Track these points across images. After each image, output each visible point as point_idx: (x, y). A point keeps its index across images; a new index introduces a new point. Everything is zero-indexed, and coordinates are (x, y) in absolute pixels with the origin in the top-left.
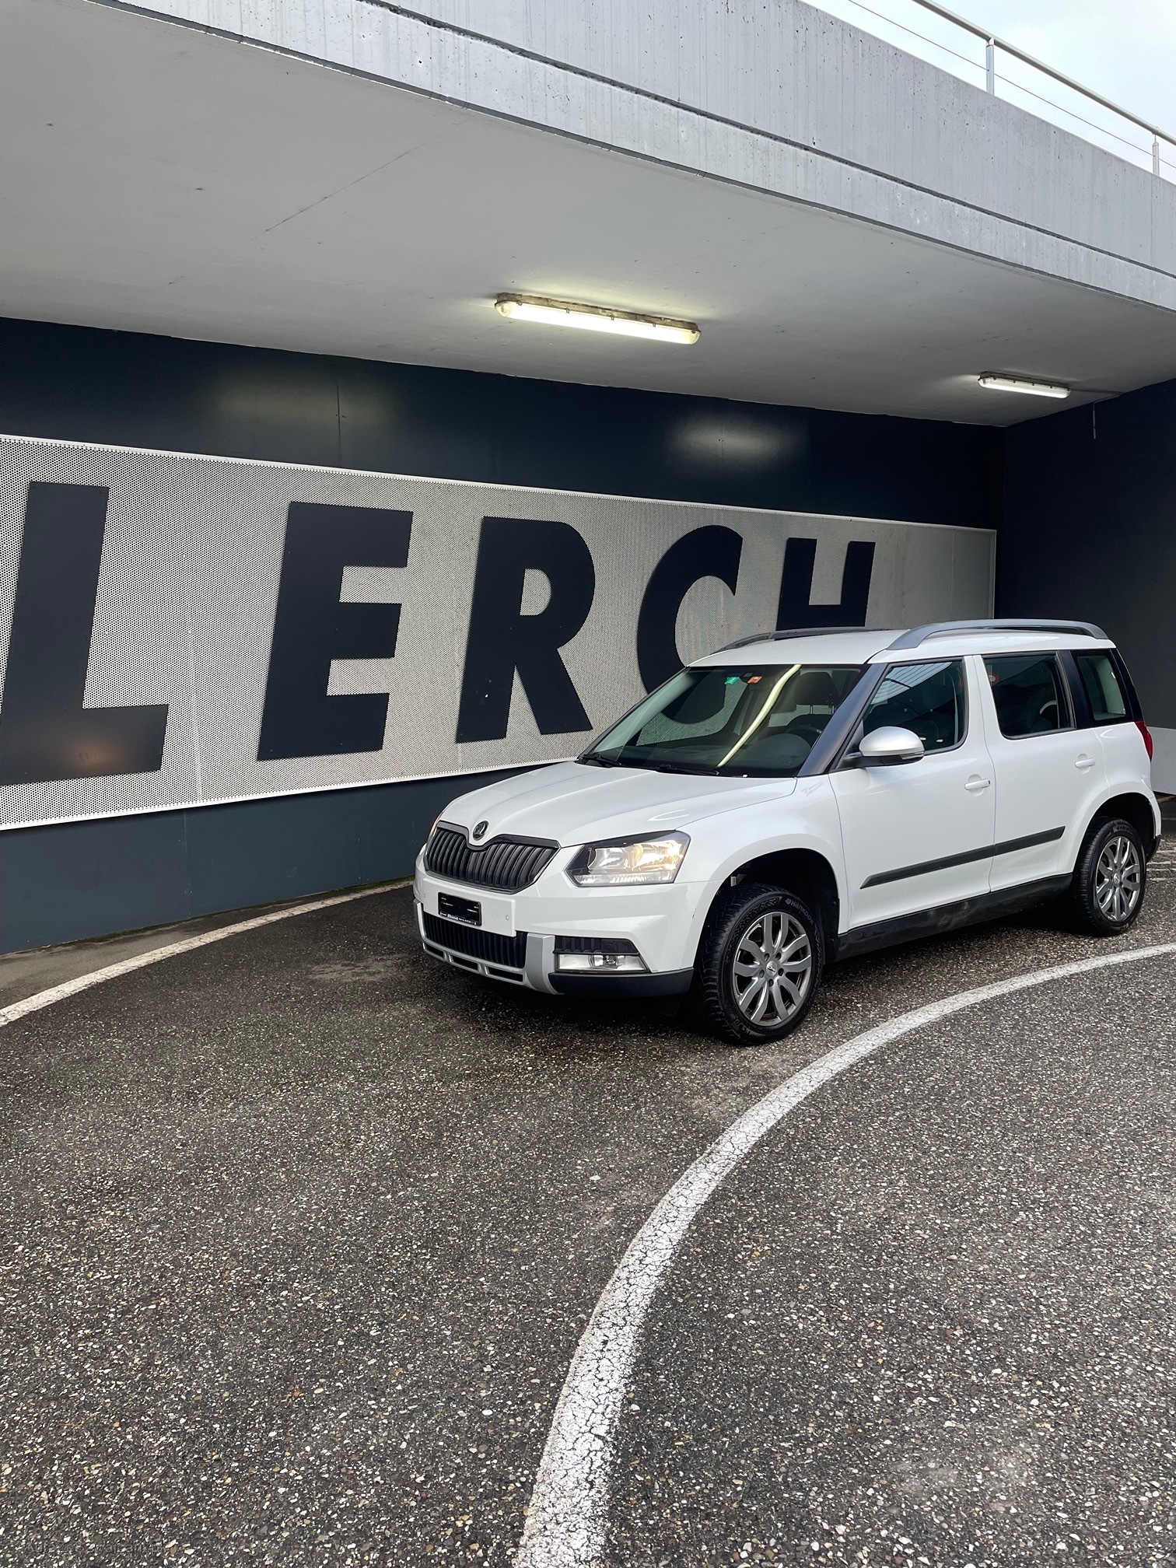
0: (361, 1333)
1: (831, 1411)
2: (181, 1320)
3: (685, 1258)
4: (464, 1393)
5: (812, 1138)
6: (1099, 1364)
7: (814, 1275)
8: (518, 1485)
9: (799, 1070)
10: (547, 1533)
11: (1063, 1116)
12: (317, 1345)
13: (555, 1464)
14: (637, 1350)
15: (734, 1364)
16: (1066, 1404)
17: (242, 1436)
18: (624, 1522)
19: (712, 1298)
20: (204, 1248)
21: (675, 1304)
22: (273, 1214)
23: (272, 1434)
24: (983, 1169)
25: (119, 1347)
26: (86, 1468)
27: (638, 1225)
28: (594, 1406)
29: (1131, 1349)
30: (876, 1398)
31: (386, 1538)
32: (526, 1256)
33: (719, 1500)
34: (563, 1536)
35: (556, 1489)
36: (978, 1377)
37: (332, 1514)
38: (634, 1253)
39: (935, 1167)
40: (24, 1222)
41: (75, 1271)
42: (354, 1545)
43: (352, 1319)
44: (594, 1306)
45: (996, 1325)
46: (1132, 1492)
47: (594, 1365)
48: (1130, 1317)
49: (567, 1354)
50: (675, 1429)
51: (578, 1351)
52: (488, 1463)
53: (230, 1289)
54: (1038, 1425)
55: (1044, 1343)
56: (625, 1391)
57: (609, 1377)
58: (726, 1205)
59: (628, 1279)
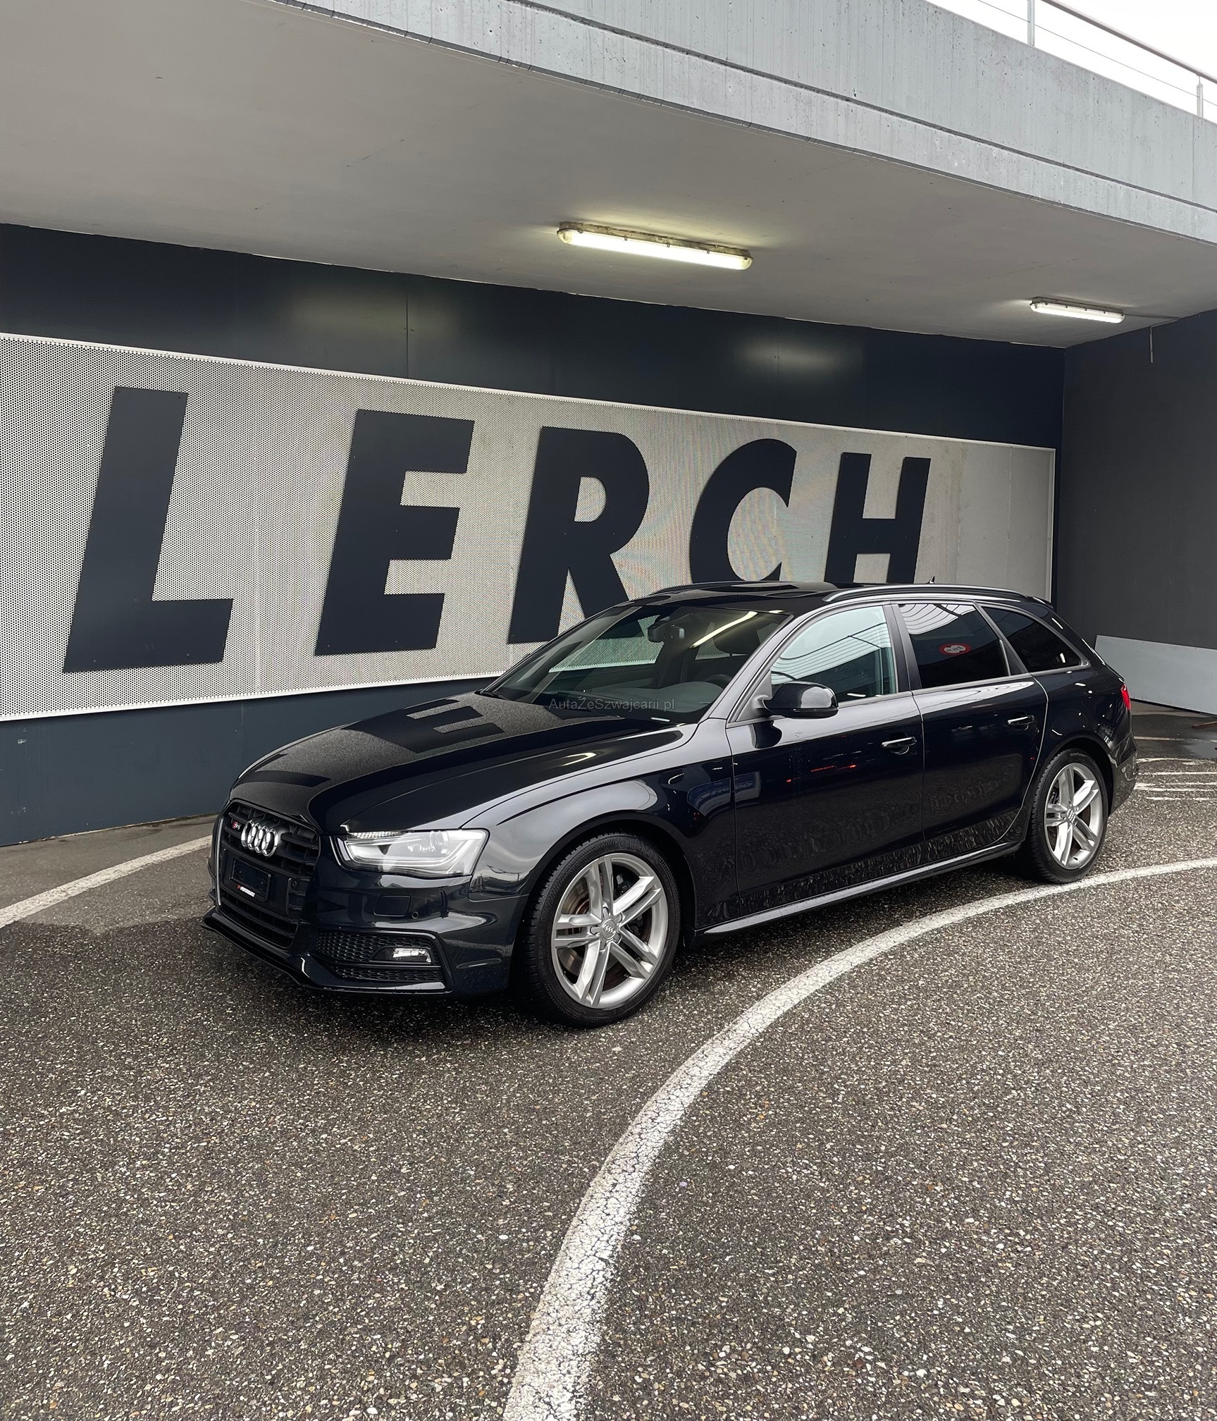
0: (393, 1171)
1: (814, 1247)
2: (229, 1155)
3: (695, 1118)
4: (483, 1221)
5: (825, 1021)
6: (1065, 1218)
7: (811, 1136)
8: (527, 1294)
9: (821, 961)
10: (550, 1332)
11: (1068, 1010)
12: (353, 1179)
13: (561, 1280)
14: (643, 1191)
15: (730, 1206)
16: (1029, 1249)
17: (282, 1249)
18: (620, 1328)
19: (716, 1152)
20: (252, 1097)
21: (681, 1156)
22: (316, 1071)
23: (310, 1248)
24: (984, 1053)
25: (173, 1176)
26: (143, 1271)
27: (654, 1090)
28: (600, 1235)
29: (1096, 1207)
30: (856, 1238)
31: (408, 1331)
32: (548, 1112)
33: (705, 1313)
34: (564, 1335)
35: (561, 1299)
36: (951, 1224)
37: (361, 1311)
38: (648, 1113)
39: (938, 1050)
40: (86, 1071)
41: (133, 1113)
42: (379, 1336)
43: (386, 1158)
44: (606, 1155)
45: (975, 1183)
46: (1078, 1320)
47: (603, 1202)
48: (1100, 1181)
49: (580, 1193)
50: (671, 1256)
51: (590, 1191)
52: (502, 1276)
53: (275, 1132)
54: (1000, 1264)
55: (1017, 1199)
56: (629, 1224)
57: (616, 1213)
58: (737, 1075)
59: (640, 1134)
